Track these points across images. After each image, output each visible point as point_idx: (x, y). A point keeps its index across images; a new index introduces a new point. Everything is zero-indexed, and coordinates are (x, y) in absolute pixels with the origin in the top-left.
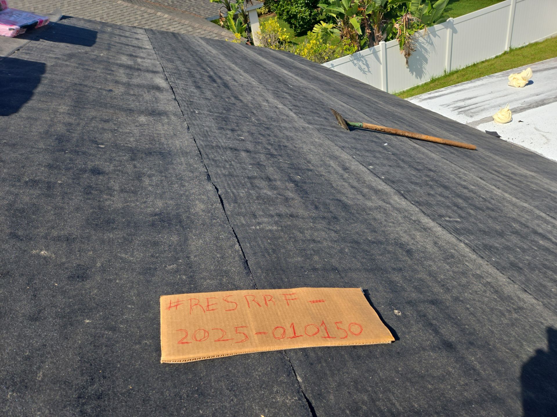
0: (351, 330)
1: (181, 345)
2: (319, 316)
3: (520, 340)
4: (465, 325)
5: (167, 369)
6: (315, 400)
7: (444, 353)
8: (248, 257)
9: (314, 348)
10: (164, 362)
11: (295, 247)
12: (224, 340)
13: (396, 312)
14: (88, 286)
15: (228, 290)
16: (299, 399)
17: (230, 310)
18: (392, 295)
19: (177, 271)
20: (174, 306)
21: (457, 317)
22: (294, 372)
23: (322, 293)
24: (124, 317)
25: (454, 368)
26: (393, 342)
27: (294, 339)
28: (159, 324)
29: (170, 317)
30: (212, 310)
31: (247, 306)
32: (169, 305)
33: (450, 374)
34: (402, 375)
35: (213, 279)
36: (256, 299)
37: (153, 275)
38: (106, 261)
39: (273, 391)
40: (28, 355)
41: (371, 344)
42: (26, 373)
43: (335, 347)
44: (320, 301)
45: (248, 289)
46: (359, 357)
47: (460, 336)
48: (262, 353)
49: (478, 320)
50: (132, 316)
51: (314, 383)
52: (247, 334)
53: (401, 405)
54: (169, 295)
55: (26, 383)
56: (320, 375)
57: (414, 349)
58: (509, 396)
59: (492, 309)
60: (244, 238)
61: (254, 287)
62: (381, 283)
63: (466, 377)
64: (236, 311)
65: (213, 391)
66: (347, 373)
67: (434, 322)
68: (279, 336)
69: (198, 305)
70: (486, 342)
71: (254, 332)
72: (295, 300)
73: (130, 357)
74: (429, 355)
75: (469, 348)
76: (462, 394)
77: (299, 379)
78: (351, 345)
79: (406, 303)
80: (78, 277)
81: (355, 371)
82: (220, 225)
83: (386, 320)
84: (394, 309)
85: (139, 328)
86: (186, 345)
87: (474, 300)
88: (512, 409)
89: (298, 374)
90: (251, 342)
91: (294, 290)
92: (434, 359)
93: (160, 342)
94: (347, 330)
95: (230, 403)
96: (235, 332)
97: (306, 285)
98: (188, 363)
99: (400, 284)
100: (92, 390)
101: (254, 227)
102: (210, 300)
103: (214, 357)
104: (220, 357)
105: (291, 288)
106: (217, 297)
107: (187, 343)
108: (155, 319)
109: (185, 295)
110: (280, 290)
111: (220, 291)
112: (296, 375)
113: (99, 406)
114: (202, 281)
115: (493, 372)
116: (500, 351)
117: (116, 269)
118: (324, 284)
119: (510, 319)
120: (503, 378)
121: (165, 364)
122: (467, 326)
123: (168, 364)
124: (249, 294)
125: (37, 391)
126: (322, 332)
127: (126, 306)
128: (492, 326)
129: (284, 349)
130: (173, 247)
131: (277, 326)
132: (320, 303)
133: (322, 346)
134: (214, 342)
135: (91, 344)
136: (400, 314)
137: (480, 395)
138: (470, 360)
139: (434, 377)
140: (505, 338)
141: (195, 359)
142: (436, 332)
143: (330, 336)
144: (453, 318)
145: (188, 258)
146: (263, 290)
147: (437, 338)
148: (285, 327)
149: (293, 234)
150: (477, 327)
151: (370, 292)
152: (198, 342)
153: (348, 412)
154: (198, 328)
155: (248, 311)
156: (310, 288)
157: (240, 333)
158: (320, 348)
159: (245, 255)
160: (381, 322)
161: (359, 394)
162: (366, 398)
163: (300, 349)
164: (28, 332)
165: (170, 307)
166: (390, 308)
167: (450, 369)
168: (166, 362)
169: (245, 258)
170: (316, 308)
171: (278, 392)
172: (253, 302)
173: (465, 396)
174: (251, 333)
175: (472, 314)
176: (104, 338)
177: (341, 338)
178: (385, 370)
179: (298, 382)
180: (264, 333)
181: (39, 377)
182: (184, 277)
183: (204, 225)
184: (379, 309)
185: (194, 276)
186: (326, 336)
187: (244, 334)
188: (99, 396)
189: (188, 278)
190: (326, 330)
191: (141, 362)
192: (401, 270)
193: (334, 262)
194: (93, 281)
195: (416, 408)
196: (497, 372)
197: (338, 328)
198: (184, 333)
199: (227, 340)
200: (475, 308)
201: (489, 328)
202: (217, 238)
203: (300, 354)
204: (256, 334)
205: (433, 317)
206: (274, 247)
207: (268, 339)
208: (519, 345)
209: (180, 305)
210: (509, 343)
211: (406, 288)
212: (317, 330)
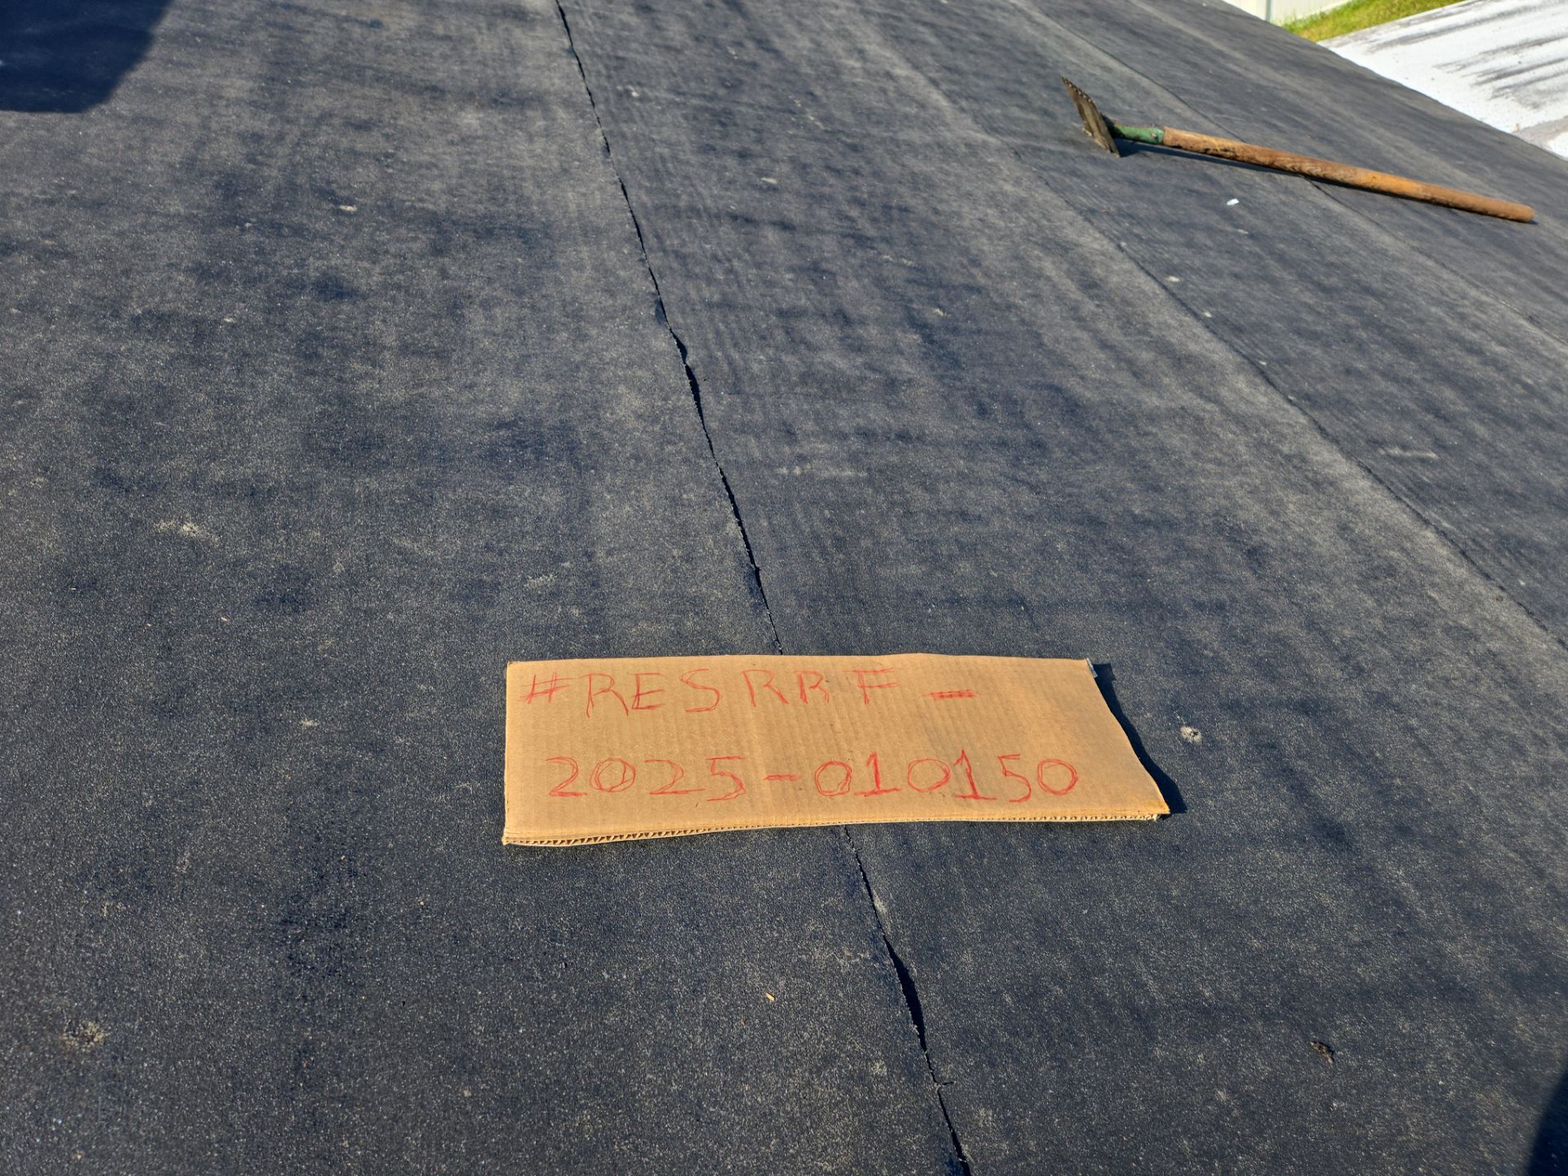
0: (1045, 780)
1: (558, 799)
2: (954, 737)
3: (1557, 828)
4: (1392, 777)
5: (520, 859)
6: (920, 962)
7: (1313, 856)
8: (763, 559)
9: (930, 826)
10: (511, 841)
11: (905, 533)
12: (675, 793)
13: (1187, 731)
14: (310, 627)
15: (696, 654)
16: (875, 958)
17: (699, 710)
18: (1180, 683)
19: (554, 595)
20: (545, 692)
21: (1372, 753)
22: (868, 887)
23: (970, 671)
24: (409, 716)
25: (1337, 897)
26: (1163, 817)
27: (874, 797)
28: (502, 741)
29: (532, 722)
30: (649, 707)
31: (748, 701)
32: (530, 688)
33: (1323, 912)
34: (1176, 908)
35: (658, 621)
36: (774, 683)
37: (490, 604)
38: (359, 558)
39: (805, 932)
40: (151, 807)
41: (1099, 819)
42: (147, 853)
43: (991, 823)
44: (960, 695)
45: (754, 652)
46: (1058, 854)
47: (1373, 808)
48: (782, 832)
49: (1439, 764)
50: (429, 713)
51: (921, 919)
52: (742, 779)
53: (1162, 990)
54: (531, 659)
55: (149, 880)
56: (940, 898)
57: (1225, 840)
58: (1491, 983)
59: (1487, 735)
60: (753, 502)
61: (775, 648)
62: (1151, 647)
63: (1368, 923)
64: (715, 712)
65: (640, 922)
66: (1018, 895)
67: (1300, 765)
68: (834, 787)
69: (611, 694)
70: (1450, 828)
71: (763, 774)
72: (888, 689)
73: (420, 824)
74: (1267, 859)
75: (1394, 842)
76: (1349, 968)
77: (879, 904)
78: (1038, 820)
79: (1221, 706)
80: (283, 601)
81: (1042, 893)
82: (686, 460)
83: (1154, 756)
84: (1181, 725)
85: (446, 747)
86: (571, 799)
87: (1436, 704)
88: (1494, 1019)
89: (878, 891)
90: (751, 801)
91: (886, 660)
92: (1280, 871)
93: (503, 789)
94: (1032, 780)
95: (683, 957)
96: (708, 772)
97: (925, 647)
98: (576, 848)
99: (1212, 650)
100: (320, 903)
101: (784, 471)
102: (643, 678)
103: (647, 834)
104: (663, 836)
105: (880, 654)
106: (663, 671)
107: (575, 794)
108: (491, 725)
109: (576, 662)
110: (846, 658)
111: (674, 654)
112: (871, 895)
113: (337, 945)
114: (626, 623)
115: (1455, 914)
116: (1491, 857)
117: (387, 580)
118: (981, 645)
119: (1539, 767)
120: (1483, 933)
121: (516, 846)
122: (1398, 781)
123: (523, 847)
124: (757, 667)
125: (177, 901)
126: (958, 780)
127: (414, 686)
128: (1476, 783)
129: (843, 823)
130: (547, 522)
131: (827, 760)
132: (960, 700)
133: (954, 819)
134: (648, 796)
135: (317, 784)
137: (1404, 977)
138: (1391, 878)
139: (1272, 921)
140: (1513, 819)
141: (596, 839)
142: (1301, 791)
143: (979, 793)
144: (1359, 756)
145: (590, 556)
146: (798, 658)
147: (1302, 811)
148: (851, 764)
149: (902, 492)
150: (1430, 782)
151: (1115, 672)
152: (605, 794)
153: (1008, 999)
154: (607, 756)
155: (750, 716)
156: (934, 657)
157: (722, 774)
158: (946, 824)
159: (754, 552)
160: (1137, 759)
161: (1046, 954)
162: (1064, 965)
163: (887, 825)
164: (153, 745)
165: (532, 694)
166: (1172, 719)
167: (1327, 900)
168: (518, 843)
169: (752, 561)
170: (946, 714)
171: (816, 938)
172: (767, 689)
173: (1358, 976)
174: (753, 775)
175: (1421, 745)
176: (353, 769)
177: (1011, 801)
178: (1131, 892)
179: (876, 914)
180: (791, 777)
181: (181, 866)
182: (575, 612)
183: (638, 459)
184: (1136, 722)
185: (602, 609)
186: (969, 791)
187: (734, 777)
188: (339, 920)
189: (588, 614)
190: (970, 776)
191: (451, 839)
192: (1220, 607)
193: (1019, 581)
194: (324, 614)
195: (1206, 1000)
196: (1469, 914)
197: (1006, 773)
198: (568, 767)
199: (687, 792)
200: (1433, 729)
201: (1466, 787)
202: (675, 502)
203: (888, 838)
204: (769, 778)
205: (1298, 751)
206: (840, 533)
207: (800, 793)
208: (1552, 841)
209: (560, 691)
210: (1522, 834)
211: (1229, 664)
212: (943, 775)
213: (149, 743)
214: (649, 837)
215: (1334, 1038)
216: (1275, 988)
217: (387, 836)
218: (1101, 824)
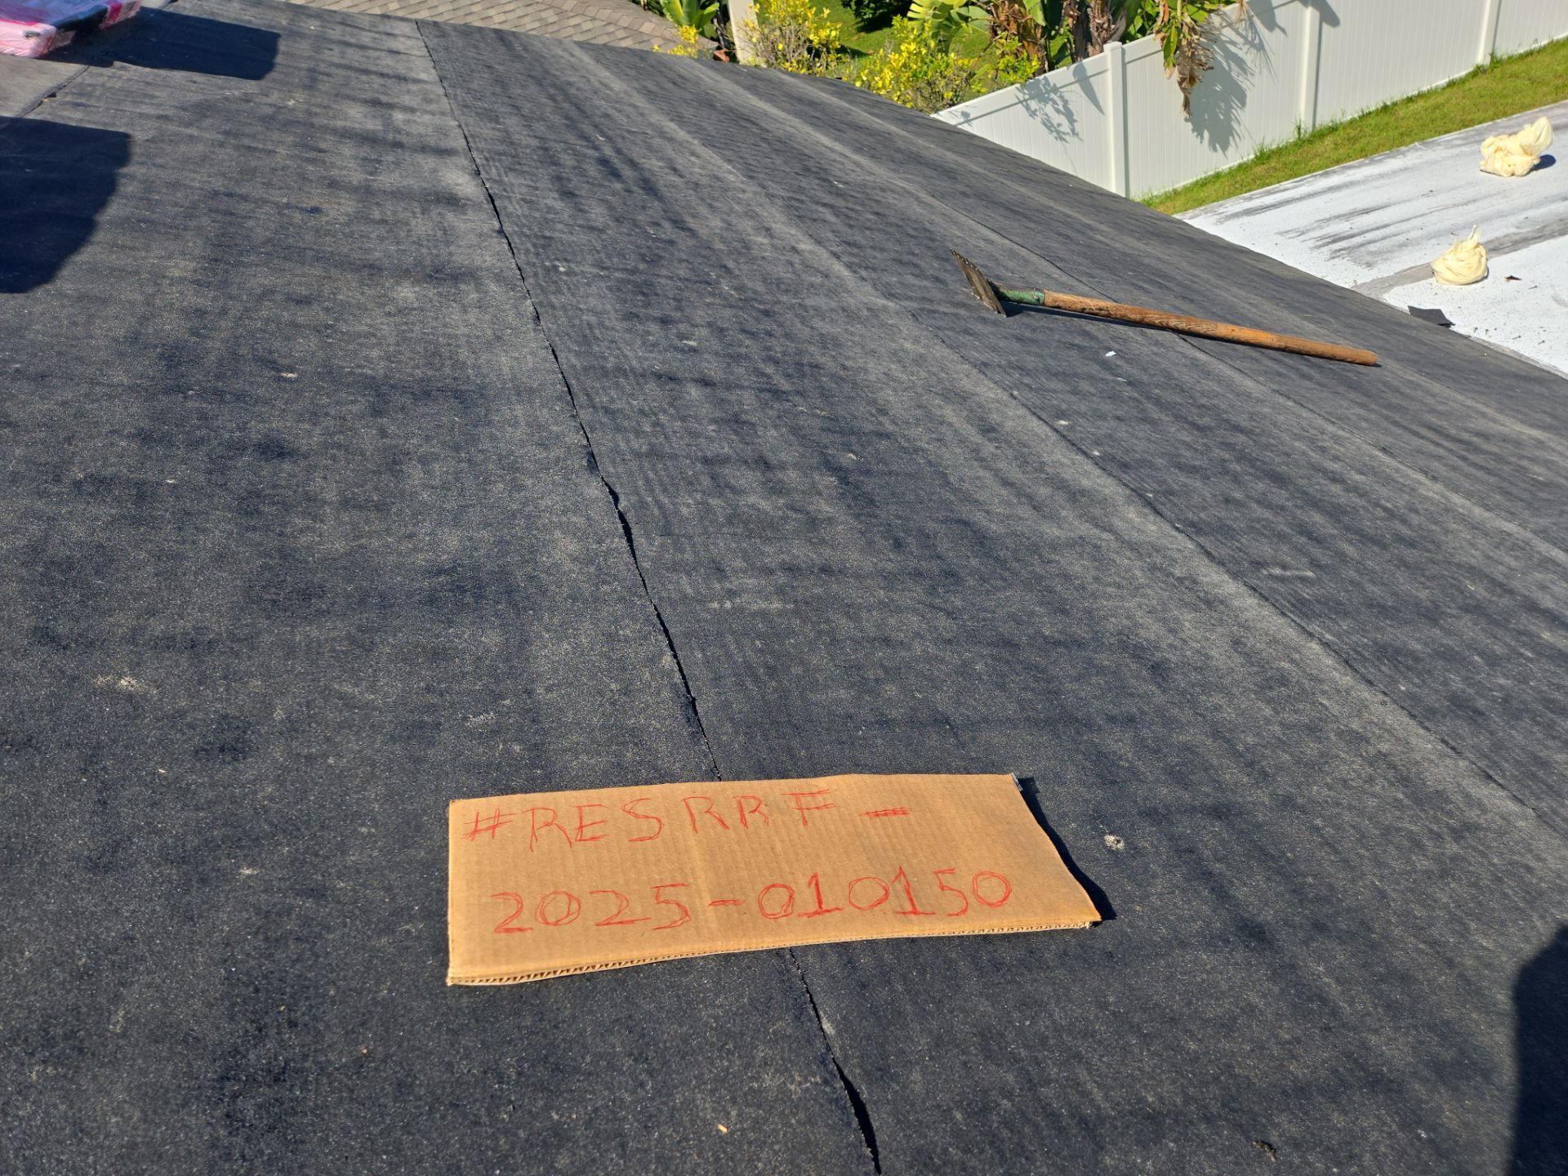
0: (981, 893)
1: (503, 935)
2: (891, 854)
3: (1461, 918)
4: (1305, 876)
5: (465, 1000)
6: (870, 1083)
7: (1239, 956)
8: (699, 689)
9: (871, 943)
10: (456, 982)
11: (833, 660)
12: (621, 923)
13: (1110, 839)
14: (250, 775)
15: (637, 784)
16: (826, 1082)
17: (641, 840)
18: (1100, 794)
19: (495, 732)
20: (487, 829)
21: (1284, 853)
22: (815, 1009)
23: (902, 790)
24: (351, 858)
25: (1264, 996)
26: (1095, 924)
27: (817, 917)
28: (444, 879)
29: (475, 858)
30: (593, 838)
31: (690, 828)
32: (473, 825)
33: (1253, 1011)
34: (1114, 1014)
35: (598, 753)
36: (714, 809)
37: (431, 744)
38: (299, 704)
39: (754, 1058)
40: (84, 965)
41: (1034, 929)
42: (79, 1013)
43: (931, 938)
44: (895, 812)
45: (694, 780)
46: (997, 966)
47: (1290, 906)
48: (727, 958)
49: (1346, 861)
50: (370, 856)
51: (868, 1038)
52: (687, 906)
53: (1107, 1097)
54: (474, 797)
55: (81, 1041)
56: (886, 1017)
57: (1155, 945)
58: (1416, 1073)
59: (1387, 831)
60: (687, 635)
61: (713, 774)
62: (1071, 759)
63: (1296, 1019)
64: (658, 840)
65: (588, 1059)
66: (962, 1009)
67: (1218, 867)
68: (777, 909)
69: (554, 827)
70: (1362, 923)
71: (708, 900)
72: (825, 811)
73: (362, 969)
74: (1195, 961)
75: (1312, 938)
76: (1282, 1065)
77: (827, 1026)
78: (976, 933)
79: (1140, 814)
80: (222, 750)
81: (984, 1006)
82: (621, 599)
83: (1081, 865)
84: (1105, 833)
85: (389, 889)
86: (517, 935)
87: (1338, 804)
88: (1422, 1109)
89: (825, 1012)
90: (696, 928)
91: (822, 782)
92: (1208, 973)
93: (446, 929)
94: (968, 894)
95: (633, 1092)
96: (653, 901)
97: (858, 767)
98: (521, 985)
100: (258, 1058)
101: (716, 605)
102: (586, 810)
103: (594, 967)
104: (610, 967)
105: (815, 776)
106: (605, 802)
107: (520, 930)
108: (434, 865)
109: (518, 797)
110: (783, 781)
111: (615, 785)
112: (818, 1016)
113: (277, 1100)
114: (568, 757)
115: (1375, 1007)
116: (1402, 949)
117: (327, 726)
118: (910, 764)
119: (1438, 860)
120: (1403, 1024)
121: (460, 987)
122: (1310, 880)
123: (467, 987)
124: (697, 794)
125: (110, 1061)
126: (897, 897)
127: (355, 830)
128: (1382, 878)
129: (788, 944)
130: (487, 662)
131: (770, 883)
132: (894, 818)
133: (896, 936)
134: (594, 928)
135: (257, 933)
136: (1121, 846)
137: (1334, 1071)
138: (1313, 974)
139: (1206, 1021)
140: (1419, 911)
141: (542, 974)
142: (1222, 894)
143: (919, 909)
144: (1272, 857)
145: (530, 693)
146: (736, 783)
147: (1225, 912)
148: (793, 886)
149: (828, 621)
150: (1340, 880)
151: (1039, 785)
152: (551, 928)
153: (959, 1116)
154: (552, 889)
155: (692, 843)
156: (867, 777)
157: (667, 902)
158: (888, 941)
159: (690, 684)
160: (1065, 869)
161: (993, 1068)
162: (1010, 1078)
163: (832, 946)
164: (87, 902)
165: (476, 831)
166: (1095, 829)
167: (1254, 999)
168: (463, 983)
169: (688, 691)
170: (882, 833)
171: (766, 1064)
172: (708, 815)
173: (1291, 1073)
174: (697, 901)
175: (1328, 844)
176: (294, 916)
177: (950, 915)
178: (1070, 1001)
179: (825, 1036)
180: (735, 902)
181: (114, 1025)
182: (517, 748)
183: (575, 599)
184: (1062, 832)
185: (543, 744)
186: (908, 907)
187: (678, 905)
188: (279, 1073)
189: (529, 750)
190: (908, 892)
191: (393, 983)
192: (1131, 720)
193: (942, 700)
194: (264, 761)
195: (1150, 1106)
196: (1388, 1006)
197: (942, 888)
198: (513, 902)
199: (632, 922)
200: (1338, 828)
201: (1373, 883)
202: (611, 638)
203: (833, 958)
204: (713, 904)
205: (1215, 855)
206: (772, 662)
207: (744, 917)
208: (1458, 932)
209: (504, 826)
210: (1430, 925)
211: (1143, 773)
212: (883, 892)
213: (82, 899)
214: (597, 969)
215: (1274, 1138)
216: (1214, 1090)
217: (328, 983)
218: (1036, 934)
